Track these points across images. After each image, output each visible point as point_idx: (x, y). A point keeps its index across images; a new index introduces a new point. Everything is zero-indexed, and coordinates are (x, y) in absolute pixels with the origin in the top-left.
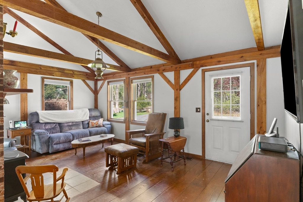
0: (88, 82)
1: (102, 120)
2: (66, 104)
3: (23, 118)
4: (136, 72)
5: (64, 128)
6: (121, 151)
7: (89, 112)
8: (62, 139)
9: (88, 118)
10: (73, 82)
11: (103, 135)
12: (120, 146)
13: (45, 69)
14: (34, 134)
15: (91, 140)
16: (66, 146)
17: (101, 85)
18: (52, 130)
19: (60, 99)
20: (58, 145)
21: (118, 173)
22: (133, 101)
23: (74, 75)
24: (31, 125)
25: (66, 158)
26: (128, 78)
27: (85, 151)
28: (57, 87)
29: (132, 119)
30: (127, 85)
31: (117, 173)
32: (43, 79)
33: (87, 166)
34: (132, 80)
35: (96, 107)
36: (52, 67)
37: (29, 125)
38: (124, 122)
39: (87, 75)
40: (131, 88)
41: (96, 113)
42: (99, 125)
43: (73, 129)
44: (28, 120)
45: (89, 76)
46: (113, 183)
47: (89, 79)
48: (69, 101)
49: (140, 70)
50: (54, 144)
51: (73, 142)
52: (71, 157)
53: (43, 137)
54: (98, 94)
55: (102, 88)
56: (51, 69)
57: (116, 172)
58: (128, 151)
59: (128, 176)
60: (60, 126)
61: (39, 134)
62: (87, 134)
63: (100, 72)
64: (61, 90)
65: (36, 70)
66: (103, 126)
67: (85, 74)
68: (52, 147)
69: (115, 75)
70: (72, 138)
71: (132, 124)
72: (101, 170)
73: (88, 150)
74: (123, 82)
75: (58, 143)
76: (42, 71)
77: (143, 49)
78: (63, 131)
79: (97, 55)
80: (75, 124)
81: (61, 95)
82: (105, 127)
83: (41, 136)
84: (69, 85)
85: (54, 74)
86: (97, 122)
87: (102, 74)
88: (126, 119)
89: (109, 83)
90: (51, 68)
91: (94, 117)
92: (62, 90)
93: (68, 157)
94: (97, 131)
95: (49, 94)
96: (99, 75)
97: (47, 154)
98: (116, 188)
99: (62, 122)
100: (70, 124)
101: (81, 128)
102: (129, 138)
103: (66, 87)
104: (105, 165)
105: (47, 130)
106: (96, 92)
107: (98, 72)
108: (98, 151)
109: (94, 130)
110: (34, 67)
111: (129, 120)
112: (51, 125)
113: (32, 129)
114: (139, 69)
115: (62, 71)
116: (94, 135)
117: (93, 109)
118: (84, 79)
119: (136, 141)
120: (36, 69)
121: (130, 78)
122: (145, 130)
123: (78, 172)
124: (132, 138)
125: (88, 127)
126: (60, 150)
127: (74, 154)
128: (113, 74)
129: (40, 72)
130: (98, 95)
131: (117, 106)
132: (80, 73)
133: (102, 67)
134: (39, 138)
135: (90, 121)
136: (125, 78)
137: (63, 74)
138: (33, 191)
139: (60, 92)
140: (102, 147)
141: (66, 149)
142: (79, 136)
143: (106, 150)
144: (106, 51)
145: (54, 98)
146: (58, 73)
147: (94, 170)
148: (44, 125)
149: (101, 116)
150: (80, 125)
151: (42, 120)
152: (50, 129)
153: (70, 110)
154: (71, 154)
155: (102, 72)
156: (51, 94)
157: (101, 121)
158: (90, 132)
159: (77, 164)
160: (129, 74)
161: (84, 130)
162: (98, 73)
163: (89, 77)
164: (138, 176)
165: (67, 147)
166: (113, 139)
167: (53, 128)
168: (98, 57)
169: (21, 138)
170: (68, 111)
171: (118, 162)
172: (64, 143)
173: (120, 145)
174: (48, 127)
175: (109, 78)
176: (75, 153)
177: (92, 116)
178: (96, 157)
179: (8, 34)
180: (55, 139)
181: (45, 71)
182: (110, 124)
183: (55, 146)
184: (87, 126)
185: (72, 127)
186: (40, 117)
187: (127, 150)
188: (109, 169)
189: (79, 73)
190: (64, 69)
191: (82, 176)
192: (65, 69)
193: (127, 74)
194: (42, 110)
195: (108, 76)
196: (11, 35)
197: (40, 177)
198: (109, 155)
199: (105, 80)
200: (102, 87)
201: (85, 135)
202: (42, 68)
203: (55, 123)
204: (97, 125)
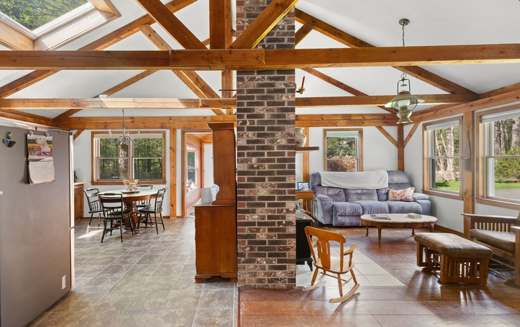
0: (387, 128)
1: (412, 191)
2: (353, 163)
3: (305, 179)
4: (491, 99)
5: (351, 197)
6: (447, 246)
7: (389, 175)
8: (348, 210)
9: (386, 186)
10: (362, 131)
11: (412, 214)
12: (446, 237)
13: (328, 118)
14: (317, 199)
15: (390, 218)
16: (354, 221)
17: (411, 132)
18: (335, 197)
19: (344, 155)
20: (344, 217)
21: (441, 281)
22: (483, 158)
23: (364, 122)
24: (313, 188)
25: (353, 237)
26: (471, 113)
27: (382, 234)
28: (340, 140)
29: (481, 193)
30: (468, 127)
31: (439, 282)
32: (325, 131)
33: (385, 255)
34: (481, 117)
35: (401, 168)
36: (336, 115)
37: (311, 187)
38: (462, 197)
39: (384, 118)
40: (478, 131)
41: (400, 178)
42: (406, 198)
43: (363, 199)
44: (310, 182)
45: (388, 119)
46: (430, 293)
47: (387, 124)
48: (357, 159)
49: (503, 93)
50: (339, 215)
51: (363, 217)
52: (361, 237)
53: (325, 204)
54: (404, 147)
55: (411, 136)
56: (335, 118)
57: (437, 279)
58: (465, 249)
59: (464, 294)
60: (346, 194)
61: (321, 200)
62: (385, 210)
63: (406, 113)
64: (345, 142)
65: (317, 122)
66: (415, 200)
67: (381, 117)
68: (336, 218)
69: (439, 111)
70: (361, 211)
71: (481, 203)
72: (407, 267)
73: (386, 234)
74: (458, 121)
75: (343, 214)
76: (324, 121)
77: (501, 55)
78: (350, 200)
79: (401, 86)
80: (367, 193)
81: (346, 150)
82: (418, 203)
83: (323, 202)
84: (357, 137)
85: (337, 124)
86: (403, 193)
87: (410, 114)
88: (465, 193)
89: (425, 127)
90: (334, 116)
91: (397, 184)
92: (348, 144)
93: (356, 236)
94: (403, 208)
95: (330, 149)
96: (405, 118)
97: (330, 226)
98: (434, 302)
99: (348, 187)
100: (359, 191)
101: (375, 199)
102: (470, 227)
103: (354, 138)
104: (416, 262)
105: (329, 195)
106: (401, 143)
107: (403, 113)
108: (404, 239)
109: (397, 204)
110: (316, 119)
111: (473, 195)
112: (335, 190)
113: (315, 193)
114: (501, 91)
115: (347, 118)
116: (397, 212)
117: (396, 172)
118: (379, 125)
119: (487, 236)
120: (318, 120)
121: (476, 112)
122: (516, 218)
123: (371, 259)
124: (479, 228)
125: (387, 199)
126: (346, 225)
127: (365, 235)
128: (435, 110)
129: (322, 123)
130: (405, 149)
131: (450, 167)
132: (374, 117)
133: (410, 104)
134: (322, 204)
135: (391, 190)
136: (462, 114)
137: (349, 122)
138: (320, 259)
139: (345, 146)
140: (412, 235)
141: (353, 225)
142: (373, 211)
143: (418, 239)
144: (420, 74)
145: (336, 155)
146: (342, 121)
147: (396, 265)
148: (326, 189)
149: (411, 184)
150: (373, 195)
151: (325, 183)
152: (333, 195)
153: (359, 172)
154: (360, 233)
155: (409, 111)
156: (333, 150)
157: (409, 192)
158: (389, 207)
159: (368, 248)
160: (472, 106)
161: (379, 202)
162: (403, 115)
163: (388, 121)
164: (488, 301)
165: (354, 223)
166: (433, 225)
167: (337, 195)
168: (401, 89)
169: (304, 201)
170: (356, 173)
171: (442, 264)
172: (350, 216)
173: (447, 235)
174: (331, 192)
175: (426, 119)
176: (366, 233)
177: (394, 182)
178: (399, 246)
179: (297, 92)
180: (339, 210)
181: (327, 122)
182: (428, 199)
183: (339, 218)
184: (385, 197)
185: (361, 196)
186: (323, 180)
187: (461, 247)
188: (424, 271)
189: (372, 117)
190: (350, 115)
191: (377, 267)
193: (466, 106)
194: (324, 170)
195: (424, 115)
196: (299, 92)
197: (327, 244)
198: (424, 248)
199: (417, 122)
200: (411, 134)
201: (381, 211)
202: (324, 118)
203: (339, 188)
204: (402, 197)
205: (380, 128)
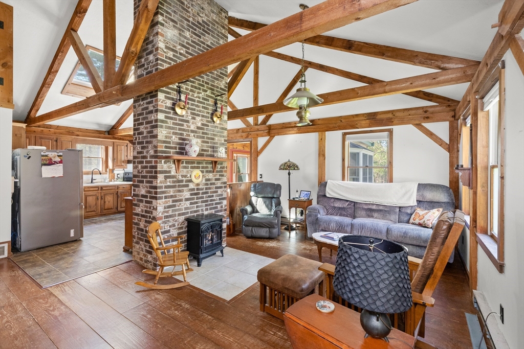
0: (430, 126)
5: (360, 212)
7: (418, 190)
8: (333, 226)
9: (414, 203)
10: (392, 132)
18: (341, 210)
23: (393, 120)
32: (344, 135)
36: (357, 115)
39: (426, 111)
43: (375, 216)
45: (431, 113)
47: (431, 119)
60: (355, 208)
65: (334, 125)
67: (421, 112)
75: (327, 230)
76: (343, 124)
78: (358, 215)
85: (358, 126)
86: (425, 215)
90: (355, 116)
91: (430, 202)
99: (358, 200)
105: (335, 208)
106: (452, 146)
110: (333, 122)
112: (343, 202)
115: (372, 117)
117: (432, 185)
118: (417, 122)
120: (336, 123)
125: (408, 221)
129: (339, 126)
132: (410, 113)
135: (416, 210)
137: (373, 122)
146: (364, 122)
150: (392, 214)
151: (330, 194)
153: (384, 184)
157: (432, 214)
163: (431, 115)
174: (338, 205)
177: (427, 200)
181: (346, 124)
185: (373, 213)
189: (406, 114)
190: (375, 114)
192: (377, 112)
202: (343, 121)
203: (347, 201)
204: (420, 220)
205: (419, 126)
